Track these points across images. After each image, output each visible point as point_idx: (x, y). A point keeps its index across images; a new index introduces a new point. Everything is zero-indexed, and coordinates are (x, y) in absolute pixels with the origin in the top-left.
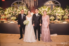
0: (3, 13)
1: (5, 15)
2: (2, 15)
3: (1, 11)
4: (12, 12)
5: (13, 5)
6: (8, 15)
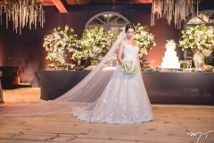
4: (104, 41)
6: (91, 48)
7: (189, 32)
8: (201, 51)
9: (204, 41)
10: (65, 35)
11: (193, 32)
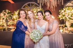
0: (10, 18)
1: (13, 20)
2: (9, 20)
3: (9, 15)
5: (23, 7)
6: (17, 19)
7: (63, 11)
8: (69, 21)
9: (70, 16)
10: (6, 14)
11: (65, 11)
